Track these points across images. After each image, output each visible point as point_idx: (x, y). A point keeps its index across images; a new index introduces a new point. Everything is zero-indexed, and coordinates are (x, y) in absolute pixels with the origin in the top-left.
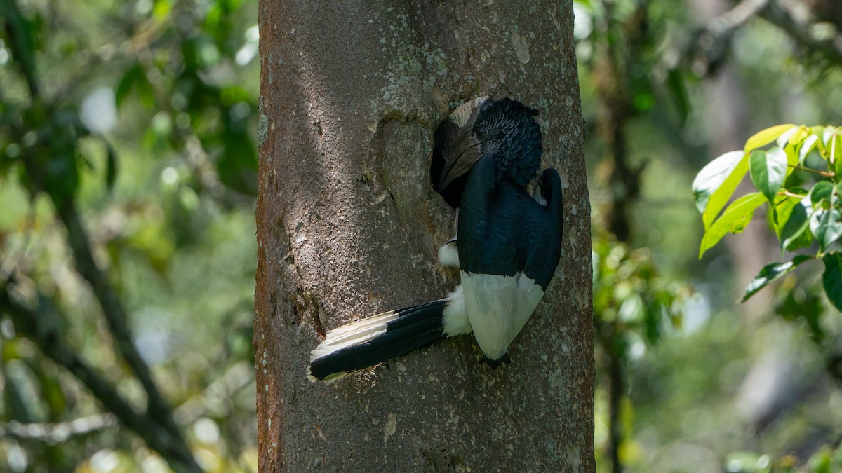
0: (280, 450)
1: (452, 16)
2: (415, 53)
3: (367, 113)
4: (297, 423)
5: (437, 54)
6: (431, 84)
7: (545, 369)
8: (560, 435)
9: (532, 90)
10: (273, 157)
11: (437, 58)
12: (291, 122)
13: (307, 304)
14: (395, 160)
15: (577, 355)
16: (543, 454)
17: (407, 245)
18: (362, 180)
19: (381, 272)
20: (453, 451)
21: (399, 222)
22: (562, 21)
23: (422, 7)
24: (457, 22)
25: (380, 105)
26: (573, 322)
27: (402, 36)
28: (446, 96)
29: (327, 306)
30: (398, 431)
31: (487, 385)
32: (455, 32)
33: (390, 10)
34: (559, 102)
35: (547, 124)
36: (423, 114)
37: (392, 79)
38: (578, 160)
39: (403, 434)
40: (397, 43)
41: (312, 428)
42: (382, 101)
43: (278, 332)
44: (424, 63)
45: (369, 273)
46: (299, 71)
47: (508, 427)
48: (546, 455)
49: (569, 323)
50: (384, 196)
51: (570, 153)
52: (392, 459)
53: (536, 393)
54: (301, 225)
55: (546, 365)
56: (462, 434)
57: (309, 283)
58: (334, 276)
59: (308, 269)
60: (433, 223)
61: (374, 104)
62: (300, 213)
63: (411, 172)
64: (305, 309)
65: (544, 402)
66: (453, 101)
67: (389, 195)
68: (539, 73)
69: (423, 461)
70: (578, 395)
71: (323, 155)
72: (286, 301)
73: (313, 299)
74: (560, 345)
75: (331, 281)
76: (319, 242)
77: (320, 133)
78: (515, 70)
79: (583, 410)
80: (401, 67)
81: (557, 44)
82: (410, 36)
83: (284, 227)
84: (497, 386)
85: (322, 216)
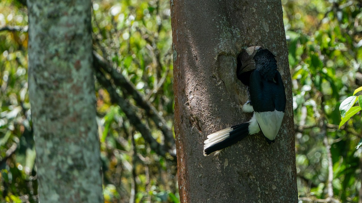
0: (186, 170)
1: (241, 16)
2: (229, 30)
3: (213, 53)
4: (192, 162)
5: (237, 30)
6: (235, 41)
7: (279, 139)
8: (285, 162)
9: (270, 41)
10: (179, 67)
11: (236, 31)
12: (186, 55)
13: (194, 120)
14: (224, 69)
15: (289, 133)
16: (279, 170)
17: (229, 99)
18: (213, 77)
19: (221, 109)
20: (248, 171)
21: (226, 91)
22: (279, 16)
23: (231, 13)
24: (243, 18)
25: (218, 50)
26: (288, 122)
27: (224, 24)
28: (240, 45)
29: (202, 121)
30: (229, 165)
31: (259, 147)
32: (242, 21)
33: (220, 15)
34: (280, 44)
35: (276, 52)
36: (233, 52)
37: (221, 40)
38: (287, 64)
39: (231, 166)
40: (223, 27)
41: (198, 164)
42: (218, 48)
43: (184, 129)
44: (232, 34)
45: (216, 109)
46: (188, 37)
47: (267, 161)
48: (280, 170)
49: (286, 122)
50: (221, 82)
51: (284, 62)
52: (227, 174)
53: (276, 148)
54: (191, 92)
55: (279, 138)
56: (251, 165)
57: (195, 113)
58: (204, 110)
59: (194, 108)
60: (238, 91)
61: (216, 49)
62: (191, 87)
63: (230, 73)
64: (194, 122)
65: (279, 151)
66: (243, 46)
67: (222, 82)
68: (272, 35)
69: (238, 175)
70: (290, 147)
71: (198, 67)
72: (187, 119)
73: (196, 118)
74: (284, 131)
75: (203, 112)
76: (198, 98)
77: (197, 59)
78: (264, 35)
79: (292, 152)
80: (225, 36)
81: (278, 24)
82: (227, 24)
83: (185, 92)
84: (262, 147)
85: (199, 89)
